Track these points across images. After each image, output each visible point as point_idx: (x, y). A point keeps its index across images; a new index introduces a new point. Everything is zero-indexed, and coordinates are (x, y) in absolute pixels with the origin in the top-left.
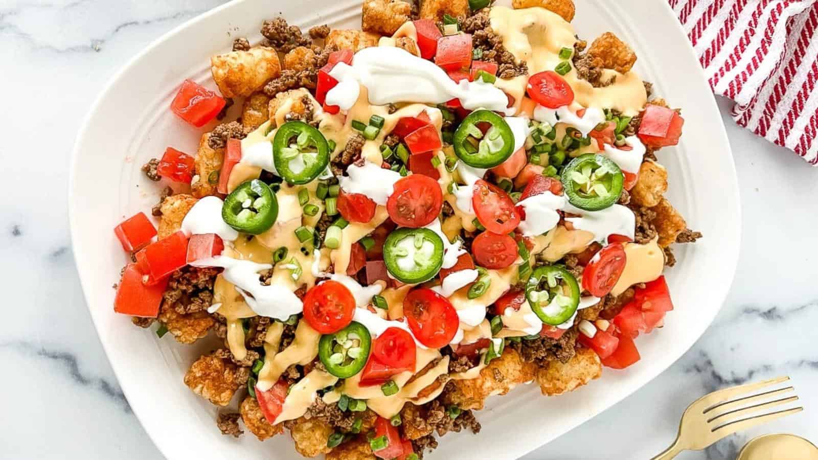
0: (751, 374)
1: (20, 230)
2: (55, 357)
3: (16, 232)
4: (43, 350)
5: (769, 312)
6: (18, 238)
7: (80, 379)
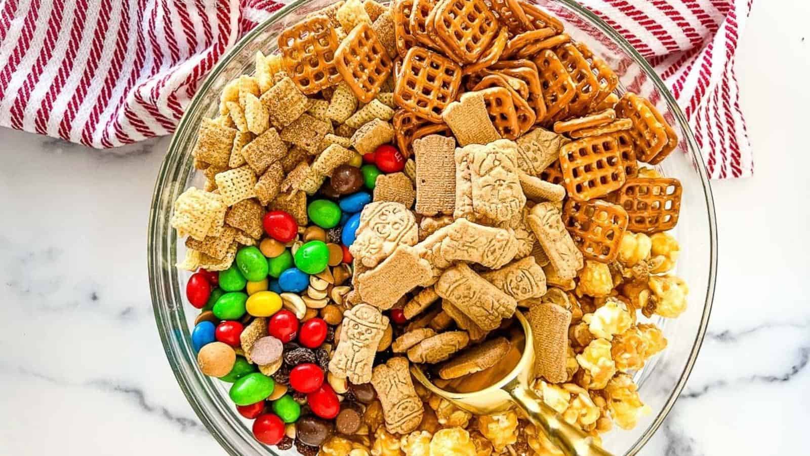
0: (706, 389)
1: (97, 295)
2: (127, 391)
3: (95, 298)
4: (119, 386)
5: (722, 335)
6: (96, 302)
7: (147, 408)
